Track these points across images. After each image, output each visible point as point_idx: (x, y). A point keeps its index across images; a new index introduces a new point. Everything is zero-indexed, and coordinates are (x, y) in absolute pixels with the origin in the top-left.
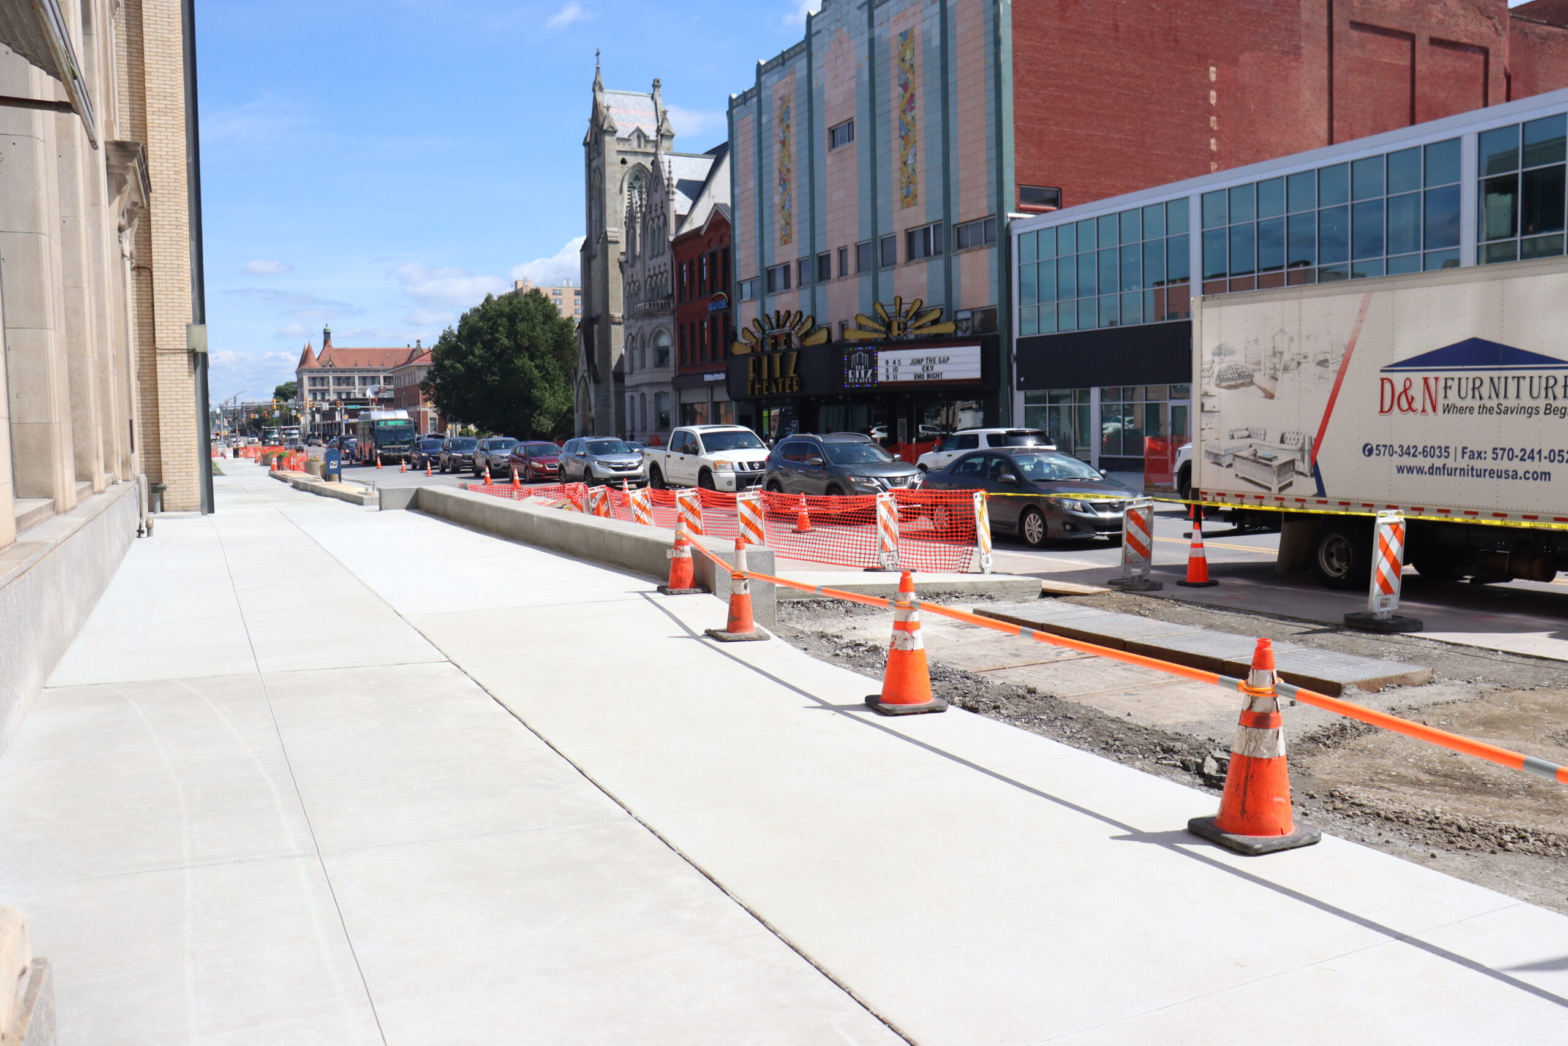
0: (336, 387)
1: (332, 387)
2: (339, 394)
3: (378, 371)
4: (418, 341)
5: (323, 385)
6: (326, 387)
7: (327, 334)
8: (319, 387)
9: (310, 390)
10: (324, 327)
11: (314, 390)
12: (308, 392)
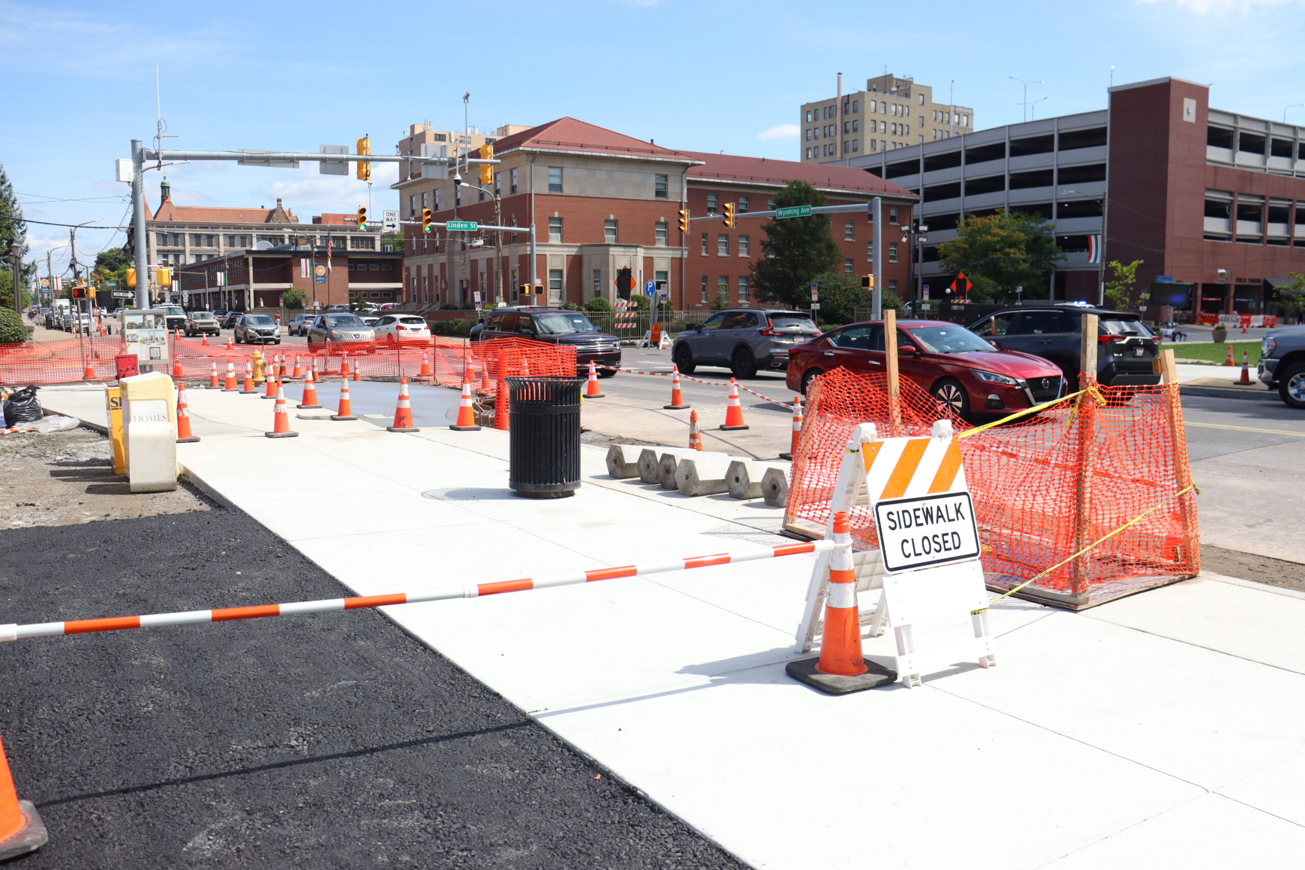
0: (194, 248)
1: (188, 247)
2: (199, 256)
3: (250, 228)
4: (279, 200)
5: (176, 244)
6: (180, 248)
7: (165, 188)
8: (170, 247)
9: (158, 251)
10: (162, 180)
11: (165, 251)
12: (156, 253)
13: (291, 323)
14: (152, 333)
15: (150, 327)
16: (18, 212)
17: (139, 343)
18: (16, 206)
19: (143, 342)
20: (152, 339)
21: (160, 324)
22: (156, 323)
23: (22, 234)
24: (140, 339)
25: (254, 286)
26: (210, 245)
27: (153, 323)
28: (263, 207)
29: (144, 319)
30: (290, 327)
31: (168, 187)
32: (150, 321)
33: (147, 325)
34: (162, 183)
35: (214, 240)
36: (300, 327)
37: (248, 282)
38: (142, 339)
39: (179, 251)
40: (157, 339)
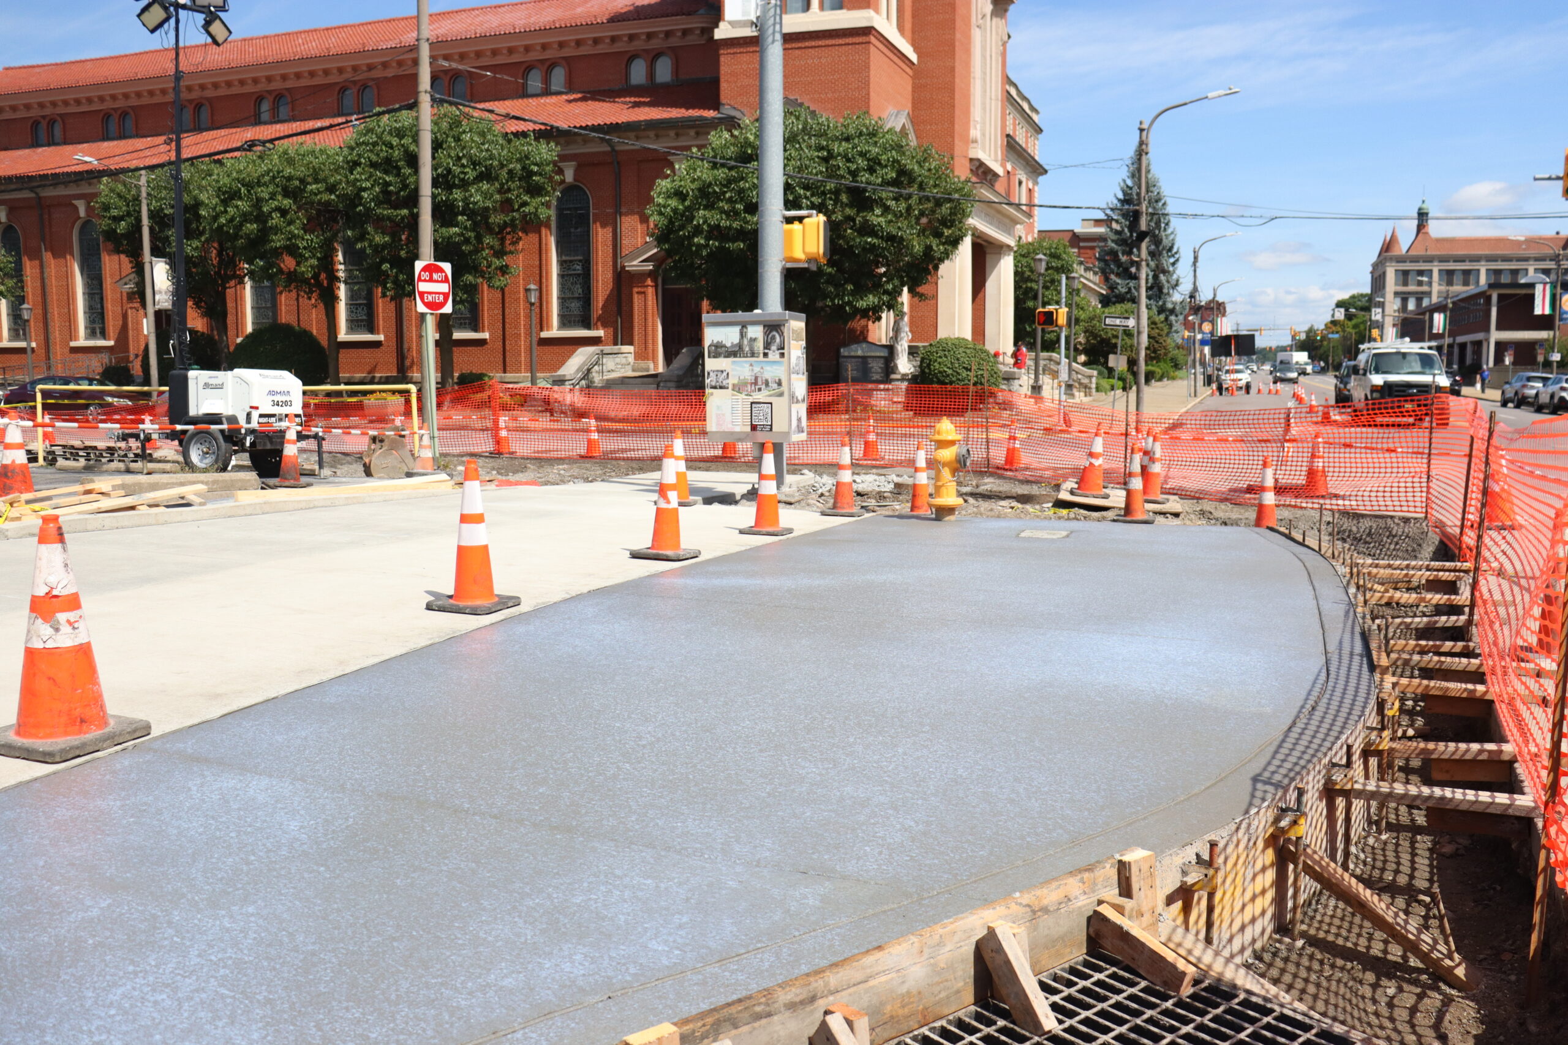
0: (1444, 287)
1: (1436, 288)
3: (1526, 259)
5: (1420, 284)
6: (1425, 288)
7: (1422, 214)
8: (1412, 288)
9: (1396, 294)
10: (1419, 204)
11: (1404, 293)
12: (1392, 295)
13: (1507, 387)
14: (757, 369)
15: (753, 355)
16: (1171, 237)
17: (730, 391)
18: (1169, 231)
19: (738, 388)
20: (756, 383)
21: (774, 348)
22: (767, 346)
23: (1173, 264)
24: (732, 381)
25: (1496, 335)
26: (1466, 283)
27: (760, 346)
28: (1558, 233)
29: (742, 335)
30: (1503, 393)
31: (1427, 214)
32: (755, 340)
33: (747, 349)
34: (1420, 209)
35: (1472, 278)
36: (1516, 393)
37: (1487, 329)
38: (736, 382)
39: (1422, 293)
40: (767, 384)
